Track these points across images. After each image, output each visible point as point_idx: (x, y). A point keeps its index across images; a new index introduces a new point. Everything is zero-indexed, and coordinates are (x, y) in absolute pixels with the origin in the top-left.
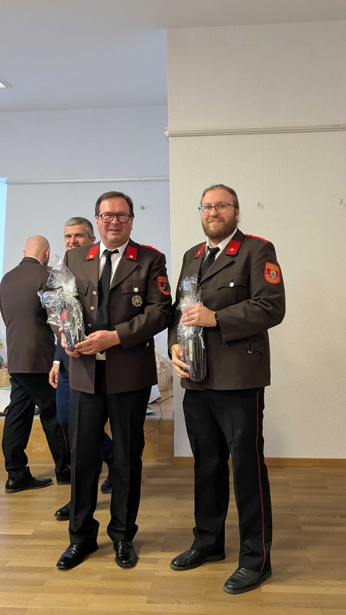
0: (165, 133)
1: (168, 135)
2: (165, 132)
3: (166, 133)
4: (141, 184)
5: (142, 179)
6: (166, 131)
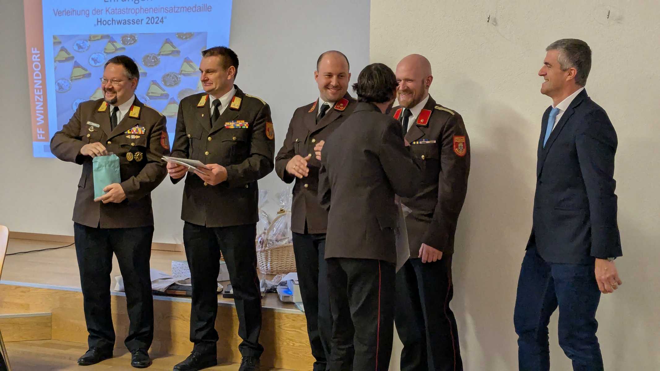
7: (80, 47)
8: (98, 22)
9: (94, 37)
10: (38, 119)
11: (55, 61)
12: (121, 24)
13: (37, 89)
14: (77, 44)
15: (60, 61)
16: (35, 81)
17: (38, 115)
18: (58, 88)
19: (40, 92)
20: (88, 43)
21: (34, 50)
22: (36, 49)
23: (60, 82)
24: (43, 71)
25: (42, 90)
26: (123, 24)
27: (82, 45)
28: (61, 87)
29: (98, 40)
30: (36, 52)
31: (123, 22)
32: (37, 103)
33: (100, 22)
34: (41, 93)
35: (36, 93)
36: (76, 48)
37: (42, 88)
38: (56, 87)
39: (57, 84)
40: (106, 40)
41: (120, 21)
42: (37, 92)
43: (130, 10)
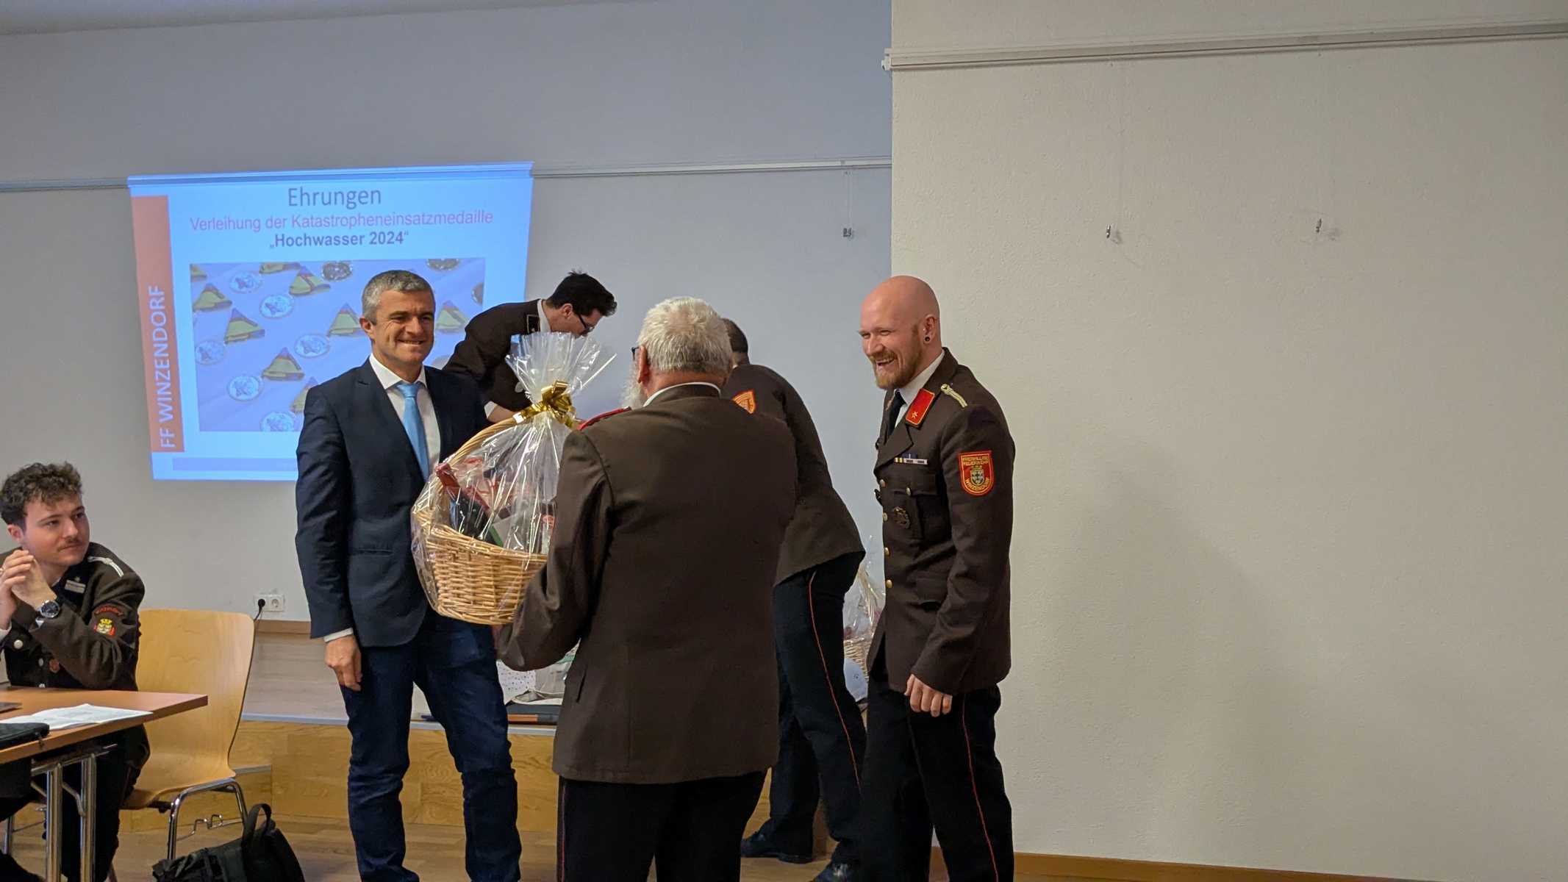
0: (883, 63)
1: (890, 67)
2: (884, 59)
3: (886, 63)
4: (846, 176)
5: (848, 163)
6: (886, 57)
7: (242, 284)
8: (277, 240)
9: (270, 266)
10: (162, 412)
11: (194, 311)
12: (321, 244)
13: (158, 358)
14: (237, 280)
15: (203, 310)
16: (155, 345)
17: (160, 404)
18: (199, 355)
19: (165, 363)
20: (259, 278)
21: (153, 290)
22: (156, 289)
23: (203, 345)
24: (171, 328)
25: (168, 361)
26: (327, 244)
27: (246, 280)
28: (205, 355)
29: (278, 271)
30: (156, 293)
31: (325, 240)
32: (159, 384)
33: (280, 240)
34: (168, 366)
35: (157, 366)
36: (235, 286)
37: (169, 357)
38: (195, 355)
39: (198, 349)
40: (294, 272)
41: (321, 238)
42: (159, 363)
43: (339, 221)
